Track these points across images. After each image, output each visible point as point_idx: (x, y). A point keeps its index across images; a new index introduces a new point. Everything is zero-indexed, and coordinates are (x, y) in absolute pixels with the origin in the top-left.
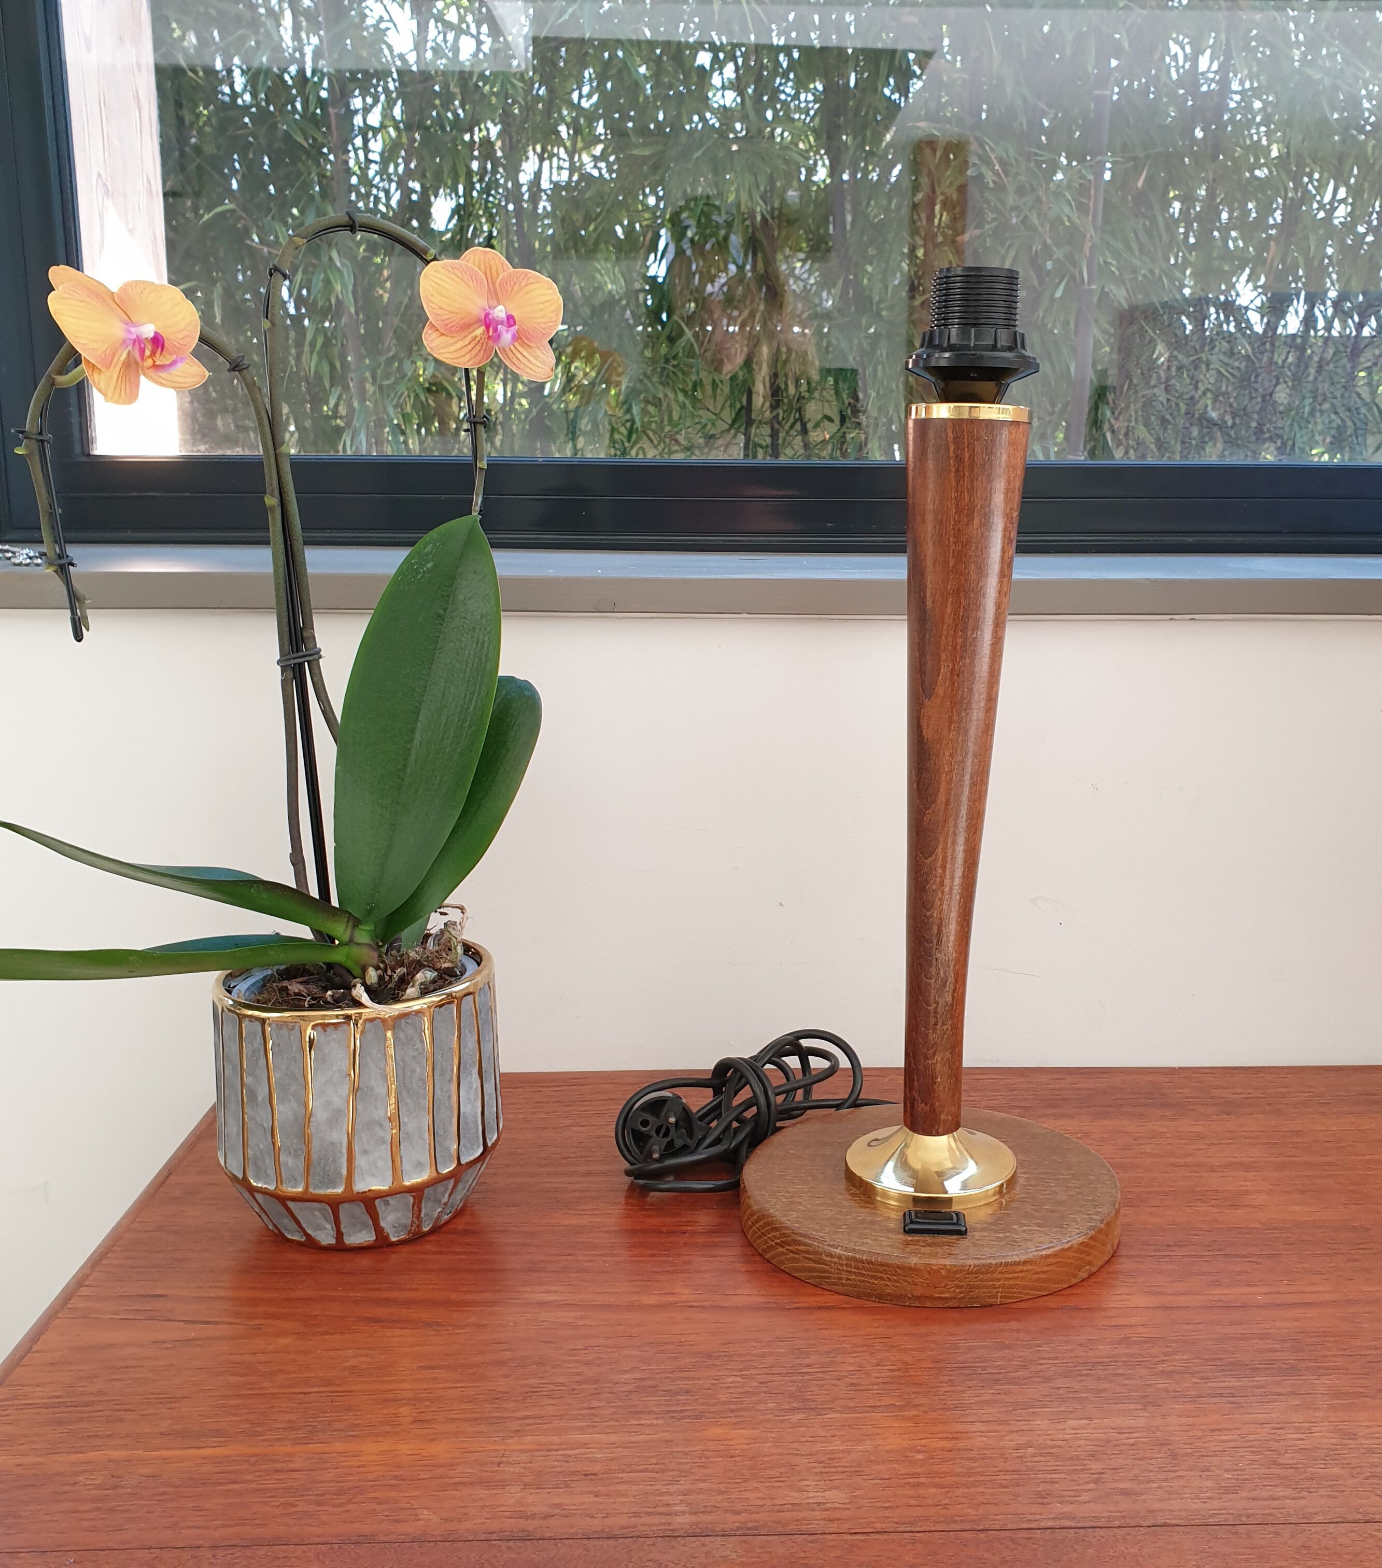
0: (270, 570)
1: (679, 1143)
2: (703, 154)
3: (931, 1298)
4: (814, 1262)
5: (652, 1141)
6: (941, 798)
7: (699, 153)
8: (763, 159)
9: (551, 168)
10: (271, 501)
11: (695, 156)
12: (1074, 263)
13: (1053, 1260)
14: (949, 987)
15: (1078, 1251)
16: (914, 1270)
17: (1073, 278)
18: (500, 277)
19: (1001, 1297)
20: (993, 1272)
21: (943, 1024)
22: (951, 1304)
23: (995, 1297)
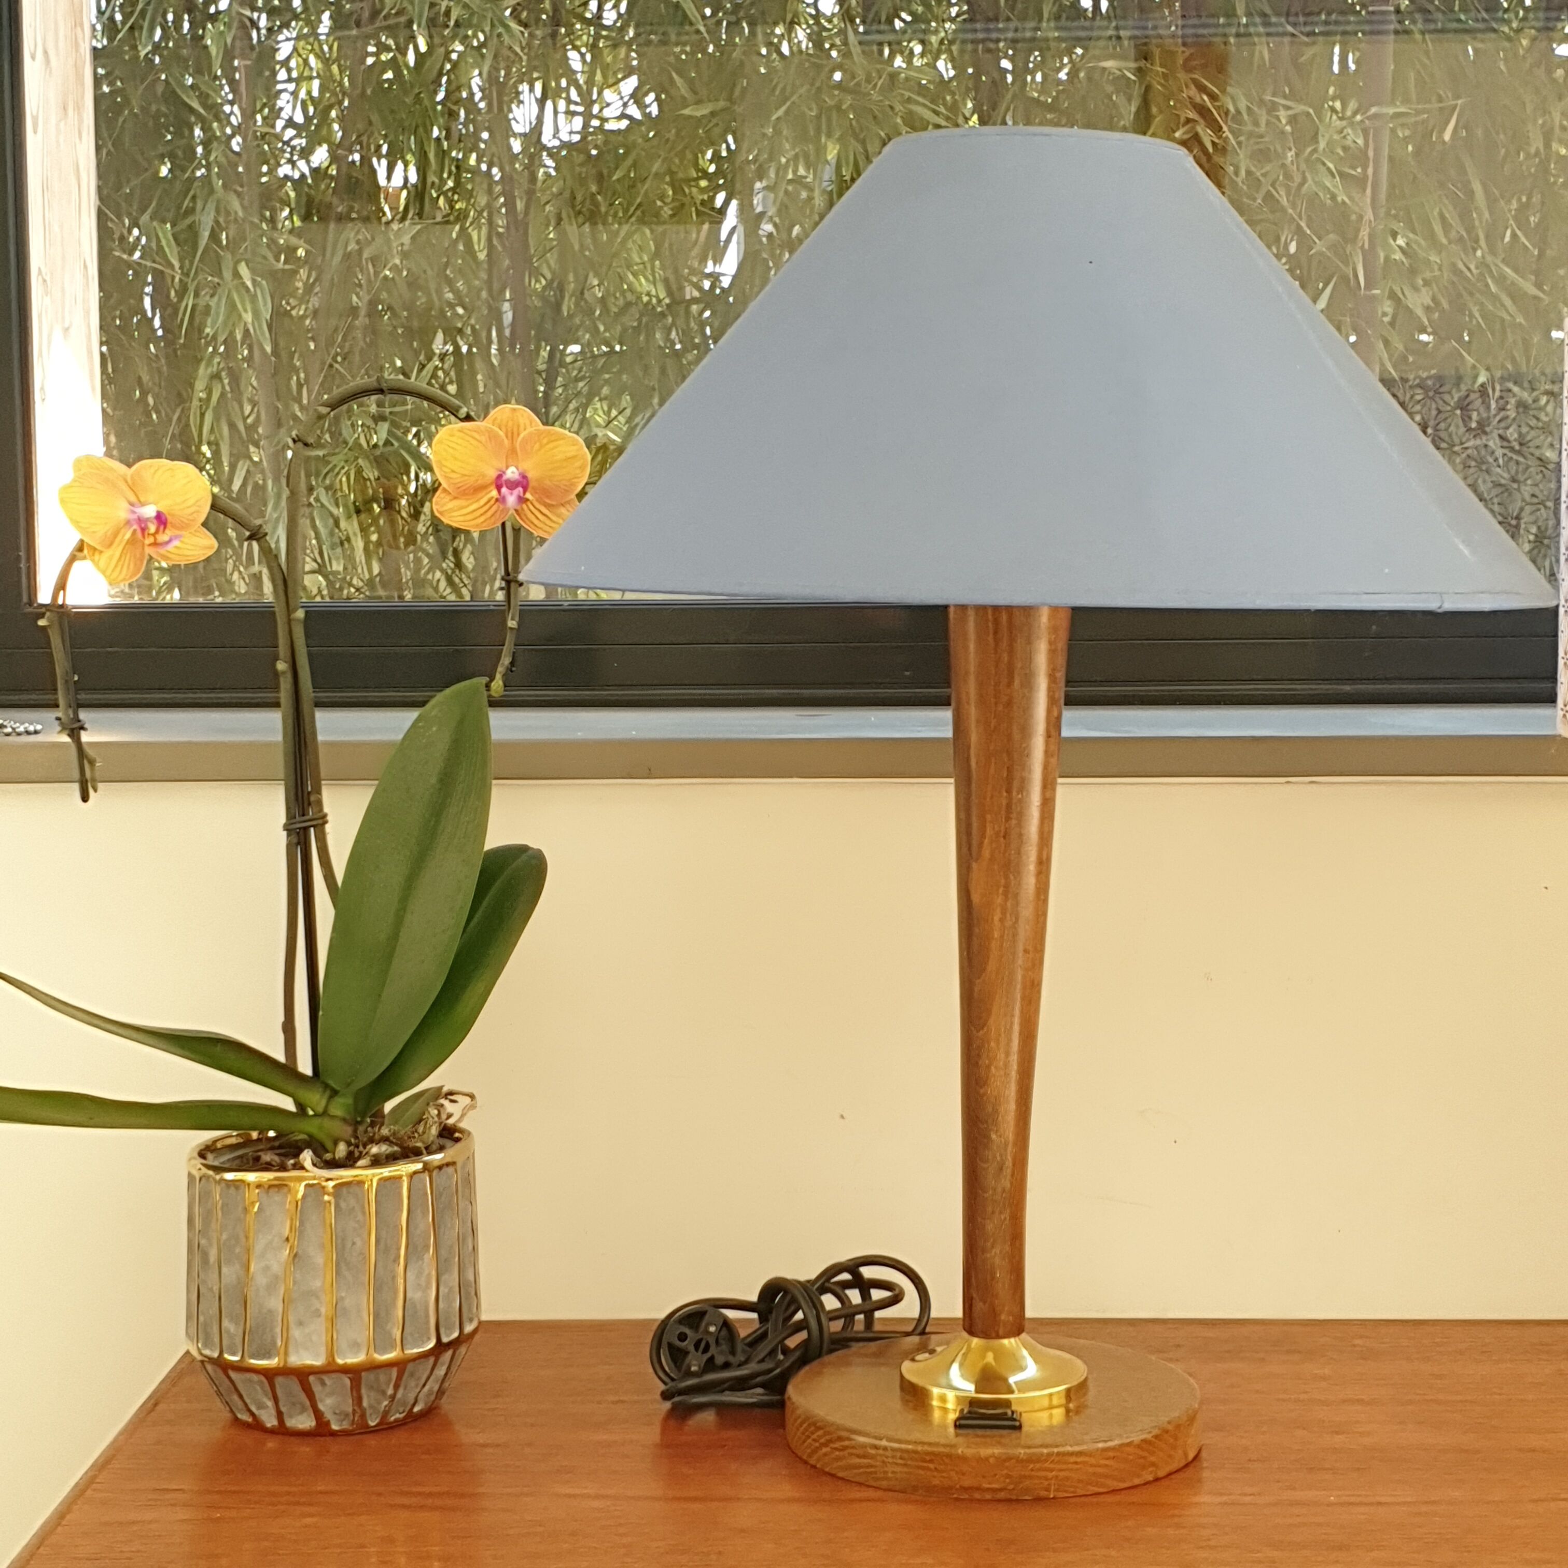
0: (279, 737)
1: (719, 1360)
2: (787, 112)
3: (978, 1489)
4: (859, 1456)
5: (690, 1357)
6: (992, 966)
7: (780, 112)
8: (875, 118)
9: (556, 112)
10: (281, 666)
11: (774, 118)
12: (1346, 259)
13: (1111, 1454)
14: (1008, 1171)
15: (1139, 1446)
16: (963, 1459)
17: (1344, 279)
18: (522, 436)
19: (1055, 1490)
20: (1046, 1461)
21: (1001, 1213)
22: (1002, 1495)
23: (1048, 1490)
